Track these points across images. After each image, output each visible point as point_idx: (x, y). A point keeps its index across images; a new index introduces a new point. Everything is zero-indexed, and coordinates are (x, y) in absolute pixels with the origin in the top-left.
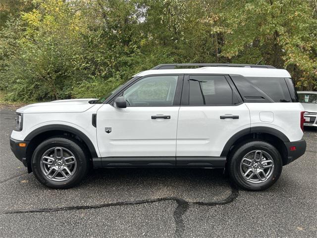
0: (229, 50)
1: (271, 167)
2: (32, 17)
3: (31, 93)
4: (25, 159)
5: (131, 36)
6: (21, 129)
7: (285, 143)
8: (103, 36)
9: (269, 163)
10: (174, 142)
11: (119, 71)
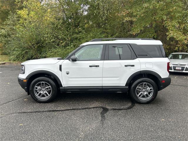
0: (134, 30)
1: (152, 91)
2: (23, 13)
3: (24, 56)
4: (26, 88)
5: (79, 23)
6: (24, 73)
7: (159, 79)
8: (63, 23)
9: (151, 89)
10: (101, 79)
11: (73, 43)
